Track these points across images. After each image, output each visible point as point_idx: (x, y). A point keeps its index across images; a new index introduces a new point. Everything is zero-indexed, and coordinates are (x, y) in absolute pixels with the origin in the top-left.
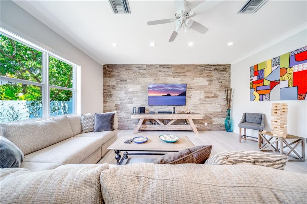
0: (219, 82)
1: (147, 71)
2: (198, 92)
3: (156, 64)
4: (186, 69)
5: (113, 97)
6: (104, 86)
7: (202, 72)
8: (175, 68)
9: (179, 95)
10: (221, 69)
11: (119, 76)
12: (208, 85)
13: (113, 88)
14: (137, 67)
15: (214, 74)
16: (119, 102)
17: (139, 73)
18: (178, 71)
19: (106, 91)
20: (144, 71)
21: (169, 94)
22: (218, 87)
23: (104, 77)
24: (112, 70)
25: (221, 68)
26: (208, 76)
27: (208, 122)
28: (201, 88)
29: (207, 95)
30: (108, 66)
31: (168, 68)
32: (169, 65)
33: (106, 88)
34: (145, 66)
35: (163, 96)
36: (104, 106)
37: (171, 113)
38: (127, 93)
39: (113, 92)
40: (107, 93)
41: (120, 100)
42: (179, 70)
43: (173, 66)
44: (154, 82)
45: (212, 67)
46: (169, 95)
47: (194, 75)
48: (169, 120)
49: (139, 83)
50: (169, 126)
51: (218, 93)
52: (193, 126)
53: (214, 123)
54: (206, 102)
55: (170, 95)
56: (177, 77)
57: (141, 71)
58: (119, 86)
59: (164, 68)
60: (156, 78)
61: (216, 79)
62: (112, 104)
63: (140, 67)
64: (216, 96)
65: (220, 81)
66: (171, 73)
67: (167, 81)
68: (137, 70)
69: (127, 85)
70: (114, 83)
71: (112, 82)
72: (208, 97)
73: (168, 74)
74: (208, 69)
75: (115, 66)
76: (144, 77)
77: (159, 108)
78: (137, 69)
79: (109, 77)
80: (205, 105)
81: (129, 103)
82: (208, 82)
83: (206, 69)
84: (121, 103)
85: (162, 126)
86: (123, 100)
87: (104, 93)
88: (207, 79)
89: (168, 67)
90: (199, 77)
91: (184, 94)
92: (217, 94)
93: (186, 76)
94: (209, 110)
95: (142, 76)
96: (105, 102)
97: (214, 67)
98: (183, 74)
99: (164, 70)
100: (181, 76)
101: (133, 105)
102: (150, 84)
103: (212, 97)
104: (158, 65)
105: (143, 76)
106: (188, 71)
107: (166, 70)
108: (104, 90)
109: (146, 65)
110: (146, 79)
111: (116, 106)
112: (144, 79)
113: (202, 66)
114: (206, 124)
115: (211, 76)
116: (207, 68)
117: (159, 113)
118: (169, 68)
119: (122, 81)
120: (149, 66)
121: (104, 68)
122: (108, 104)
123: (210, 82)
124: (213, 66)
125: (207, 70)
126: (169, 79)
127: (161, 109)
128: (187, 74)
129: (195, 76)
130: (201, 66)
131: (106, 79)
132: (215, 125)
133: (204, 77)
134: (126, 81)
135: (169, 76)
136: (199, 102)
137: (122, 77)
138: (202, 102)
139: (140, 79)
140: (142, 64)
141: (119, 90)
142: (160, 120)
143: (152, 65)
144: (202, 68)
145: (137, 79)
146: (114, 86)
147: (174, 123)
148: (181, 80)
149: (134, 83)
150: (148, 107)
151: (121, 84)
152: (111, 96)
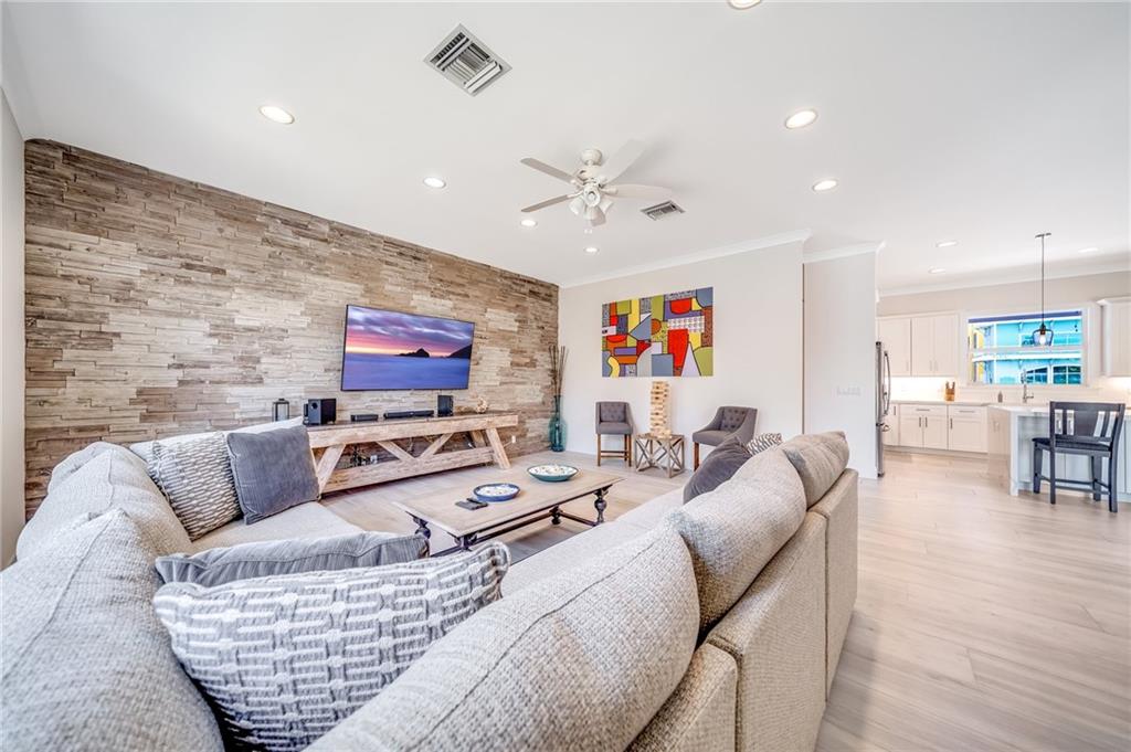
0: (539, 328)
1: (334, 249)
2: (496, 349)
3: (374, 231)
4: (467, 274)
5: (118, 349)
6: (29, 272)
7: (505, 294)
8: (436, 264)
9: (453, 356)
10: (543, 295)
11: (167, 237)
12: (518, 333)
13: (124, 294)
14: (285, 222)
15: (529, 302)
16: (167, 379)
17: (296, 248)
18: (447, 277)
19: (47, 307)
20: (322, 250)
21: (421, 350)
22: (536, 340)
23: (30, 218)
24: (110, 188)
25: (543, 291)
26: (518, 306)
27: (518, 433)
28: (503, 338)
29: (516, 360)
30: (71, 156)
31: (415, 258)
32: (417, 249)
33: (52, 285)
34: (326, 229)
35: (402, 355)
36: (36, 401)
37: (429, 414)
38: (225, 331)
39: (123, 321)
41: (180, 366)
42: (449, 275)
43: (431, 255)
44: (366, 301)
45: (526, 284)
46: (422, 354)
47: (486, 298)
49: (295, 296)
50: (430, 459)
51: (537, 356)
52: (498, 450)
53: (529, 435)
54: (513, 379)
55: (427, 355)
56: (442, 297)
57: (304, 242)
59: (401, 254)
60: (371, 285)
61: (532, 317)
62: (109, 389)
63: (299, 223)
64: (533, 363)
65: (541, 324)
66: (423, 277)
67: (412, 303)
68: (288, 236)
69: (225, 294)
70: (129, 269)
71: (116, 260)
72: (518, 365)
73: (416, 281)
74: (518, 288)
75: (133, 175)
76: (319, 272)
77: (384, 400)
78: (288, 231)
79: (88, 227)
80: (510, 386)
81: (235, 384)
82: (517, 324)
83: (514, 286)
84: (181, 383)
85: (405, 464)
87: (33, 315)
88: (516, 315)
89: (416, 255)
90: (499, 306)
91: (465, 353)
92: (535, 358)
93: (467, 296)
94: (519, 401)
95: (311, 265)
96: (36, 373)
97: (529, 287)
98: (459, 290)
99: (400, 261)
100: (453, 293)
103: (526, 365)
104: (382, 237)
105: (316, 264)
106: (475, 283)
107: (409, 264)
108: (30, 297)
109: (330, 223)
110: (327, 280)
111: (146, 396)
112: (318, 280)
113: (506, 278)
114: (514, 438)
115: (525, 309)
116: (517, 284)
118: (419, 259)
119: (189, 266)
120: (342, 233)
123: (522, 321)
124: (529, 282)
125: (516, 291)
126: (420, 297)
127: (393, 405)
128: (471, 293)
129: (493, 305)
130: (503, 275)
131: (48, 232)
132: (531, 439)
133: (509, 309)
134: (219, 272)
135: (417, 286)
136: (499, 378)
137: (194, 249)
138: (505, 379)
139: (300, 275)
140: (312, 217)
141: (168, 313)
142: (396, 442)
143: (355, 233)
144: (505, 282)
145: (285, 274)
146: (128, 285)
147: (443, 450)
148: (455, 308)
149: (268, 288)
150: (342, 398)
151: (184, 282)
152: (101, 339)
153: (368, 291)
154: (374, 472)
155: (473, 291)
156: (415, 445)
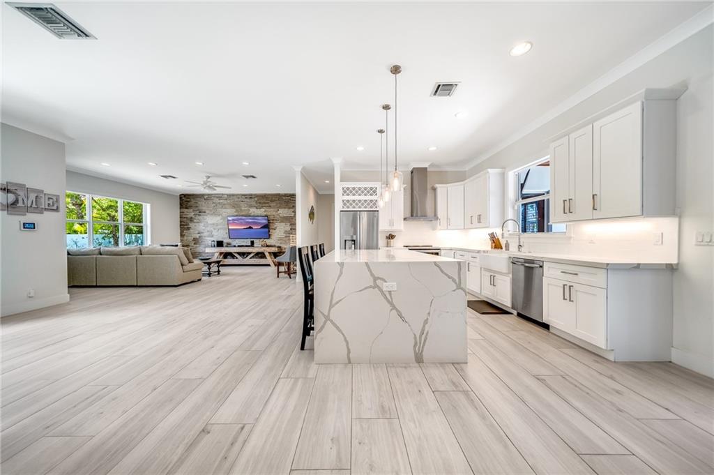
1: (228, 201)
2: (283, 224)
3: (238, 193)
4: (270, 199)
5: (191, 231)
6: (180, 218)
7: (287, 202)
8: (258, 198)
9: (262, 228)
11: (197, 207)
13: (191, 220)
14: (217, 197)
16: (197, 236)
17: (219, 203)
18: (262, 201)
19: (183, 223)
20: (225, 202)
23: (181, 208)
24: (189, 200)
26: (293, 206)
28: (287, 219)
30: (185, 195)
32: (251, 195)
33: (183, 219)
35: (244, 228)
36: (181, 240)
38: (206, 226)
39: (191, 225)
40: (184, 226)
41: (199, 233)
43: (256, 196)
44: (236, 214)
46: (250, 228)
47: (279, 205)
48: (250, 253)
49: (219, 215)
50: (248, 260)
52: (269, 260)
55: (252, 228)
56: (260, 208)
57: (221, 201)
58: (198, 217)
59: (246, 198)
60: (238, 209)
62: (190, 238)
63: (220, 197)
66: (254, 203)
67: (250, 212)
68: (217, 200)
70: (192, 215)
71: (190, 213)
75: (192, 196)
76: (225, 208)
77: (240, 242)
79: (187, 208)
81: (208, 237)
83: (291, 199)
84: (199, 236)
85: (240, 260)
86: (202, 233)
87: (181, 225)
89: (251, 196)
90: (285, 208)
91: (266, 226)
93: (270, 206)
96: (182, 235)
98: (267, 205)
99: (246, 200)
100: (265, 206)
101: (212, 239)
102: (230, 216)
104: (240, 194)
105: (223, 206)
106: (272, 201)
107: (248, 200)
108: (181, 222)
109: (227, 195)
110: (226, 210)
111: (194, 239)
112: (224, 210)
113: (288, 196)
116: (293, 197)
117: (239, 246)
118: (252, 198)
119: (200, 212)
120: (230, 196)
121: (181, 198)
122: (185, 238)
125: (293, 200)
126: (252, 210)
129: (280, 207)
130: (286, 196)
131: (183, 210)
133: (289, 208)
134: (205, 212)
135: (251, 206)
137: (200, 208)
138: (287, 235)
139: (221, 210)
140: (223, 194)
141: (198, 223)
142: (239, 253)
143: (233, 195)
144: (288, 198)
145: (217, 210)
146: (191, 218)
147: (253, 257)
148: (265, 211)
149: (214, 214)
150: (230, 241)
151: (199, 215)
152: (189, 229)
153: (237, 211)
154: (229, 261)
155: (272, 204)
156: (243, 254)
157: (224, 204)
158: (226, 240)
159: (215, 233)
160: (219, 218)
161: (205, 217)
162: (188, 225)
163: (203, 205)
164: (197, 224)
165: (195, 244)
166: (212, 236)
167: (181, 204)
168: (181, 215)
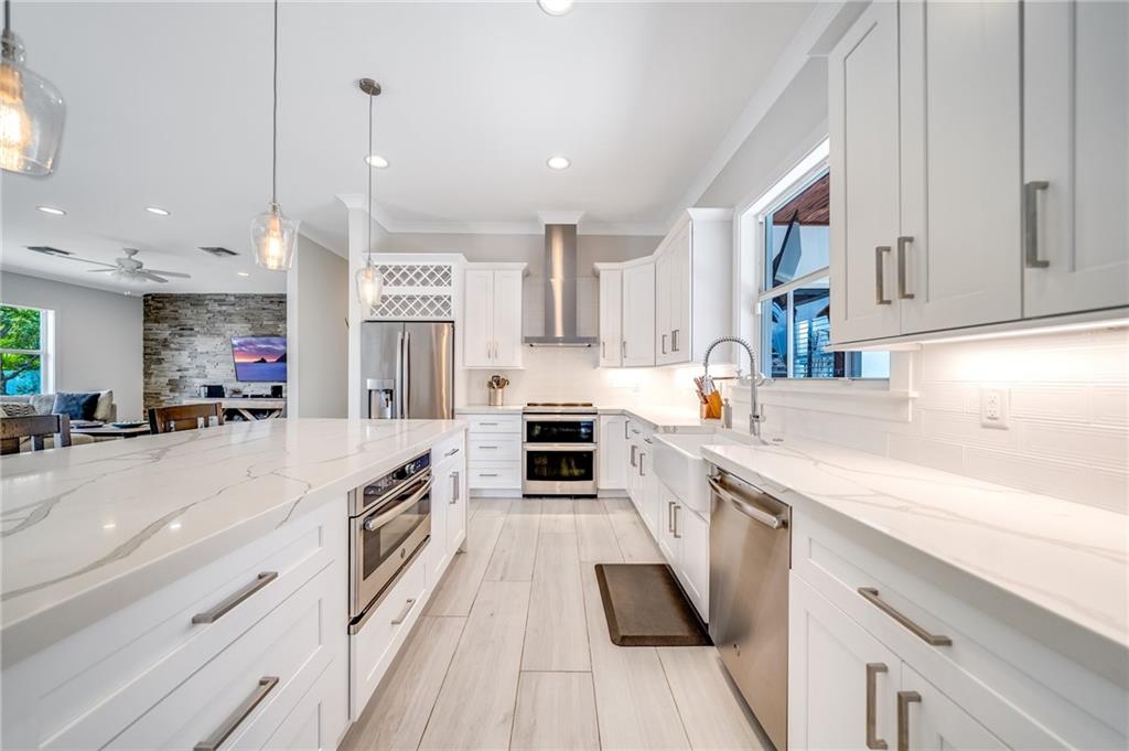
1: (237, 308)
3: (255, 293)
5: (165, 365)
6: (145, 339)
11: (177, 319)
13: (165, 344)
14: (215, 301)
16: (177, 376)
17: (219, 312)
19: (148, 351)
20: (231, 310)
23: (145, 321)
24: (160, 305)
30: (153, 297)
31: (281, 302)
33: (150, 343)
34: (232, 299)
36: (146, 384)
38: (193, 356)
39: (165, 354)
40: (152, 355)
41: (179, 370)
44: (252, 333)
49: (219, 335)
57: (224, 308)
58: (178, 339)
59: (272, 302)
60: (254, 323)
62: (161, 379)
63: (220, 299)
67: (279, 330)
68: (215, 307)
70: (167, 334)
71: (163, 331)
75: (168, 298)
76: (231, 322)
78: (216, 304)
79: (157, 321)
81: (198, 377)
84: (180, 377)
86: (186, 370)
87: (145, 354)
95: (226, 318)
96: (147, 374)
99: (272, 306)
101: (203, 382)
102: (237, 337)
104: (261, 295)
105: (228, 317)
107: (275, 307)
108: (145, 348)
109: (235, 296)
110: (234, 325)
111: (171, 382)
112: (229, 325)
117: (253, 396)
119: (182, 329)
120: (240, 297)
121: (145, 301)
122: (153, 380)
131: (149, 325)
134: (192, 329)
137: (184, 321)
139: (221, 325)
140: (227, 294)
141: (176, 350)
142: (251, 411)
143: (246, 297)
145: (216, 325)
146: (166, 340)
149: (209, 333)
150: (239, 386)
151: (181, 336)
152: (160, 361)
153: (253, 327)
156: (258, 413)
157: (230, 315)
158: (230, 385)
159: (210, 370)
160: (218, 340)
161: (192, 339)
162: (159, 354)
163: (188, 314)
164: (174, 352)
165: (171, 391)
166: (206, 377)
167: (146, 314)
168: (145, 334)
